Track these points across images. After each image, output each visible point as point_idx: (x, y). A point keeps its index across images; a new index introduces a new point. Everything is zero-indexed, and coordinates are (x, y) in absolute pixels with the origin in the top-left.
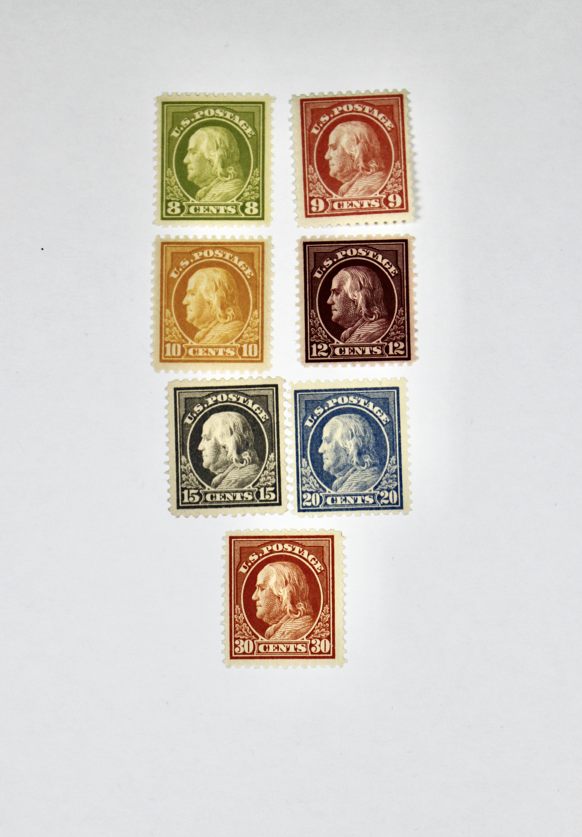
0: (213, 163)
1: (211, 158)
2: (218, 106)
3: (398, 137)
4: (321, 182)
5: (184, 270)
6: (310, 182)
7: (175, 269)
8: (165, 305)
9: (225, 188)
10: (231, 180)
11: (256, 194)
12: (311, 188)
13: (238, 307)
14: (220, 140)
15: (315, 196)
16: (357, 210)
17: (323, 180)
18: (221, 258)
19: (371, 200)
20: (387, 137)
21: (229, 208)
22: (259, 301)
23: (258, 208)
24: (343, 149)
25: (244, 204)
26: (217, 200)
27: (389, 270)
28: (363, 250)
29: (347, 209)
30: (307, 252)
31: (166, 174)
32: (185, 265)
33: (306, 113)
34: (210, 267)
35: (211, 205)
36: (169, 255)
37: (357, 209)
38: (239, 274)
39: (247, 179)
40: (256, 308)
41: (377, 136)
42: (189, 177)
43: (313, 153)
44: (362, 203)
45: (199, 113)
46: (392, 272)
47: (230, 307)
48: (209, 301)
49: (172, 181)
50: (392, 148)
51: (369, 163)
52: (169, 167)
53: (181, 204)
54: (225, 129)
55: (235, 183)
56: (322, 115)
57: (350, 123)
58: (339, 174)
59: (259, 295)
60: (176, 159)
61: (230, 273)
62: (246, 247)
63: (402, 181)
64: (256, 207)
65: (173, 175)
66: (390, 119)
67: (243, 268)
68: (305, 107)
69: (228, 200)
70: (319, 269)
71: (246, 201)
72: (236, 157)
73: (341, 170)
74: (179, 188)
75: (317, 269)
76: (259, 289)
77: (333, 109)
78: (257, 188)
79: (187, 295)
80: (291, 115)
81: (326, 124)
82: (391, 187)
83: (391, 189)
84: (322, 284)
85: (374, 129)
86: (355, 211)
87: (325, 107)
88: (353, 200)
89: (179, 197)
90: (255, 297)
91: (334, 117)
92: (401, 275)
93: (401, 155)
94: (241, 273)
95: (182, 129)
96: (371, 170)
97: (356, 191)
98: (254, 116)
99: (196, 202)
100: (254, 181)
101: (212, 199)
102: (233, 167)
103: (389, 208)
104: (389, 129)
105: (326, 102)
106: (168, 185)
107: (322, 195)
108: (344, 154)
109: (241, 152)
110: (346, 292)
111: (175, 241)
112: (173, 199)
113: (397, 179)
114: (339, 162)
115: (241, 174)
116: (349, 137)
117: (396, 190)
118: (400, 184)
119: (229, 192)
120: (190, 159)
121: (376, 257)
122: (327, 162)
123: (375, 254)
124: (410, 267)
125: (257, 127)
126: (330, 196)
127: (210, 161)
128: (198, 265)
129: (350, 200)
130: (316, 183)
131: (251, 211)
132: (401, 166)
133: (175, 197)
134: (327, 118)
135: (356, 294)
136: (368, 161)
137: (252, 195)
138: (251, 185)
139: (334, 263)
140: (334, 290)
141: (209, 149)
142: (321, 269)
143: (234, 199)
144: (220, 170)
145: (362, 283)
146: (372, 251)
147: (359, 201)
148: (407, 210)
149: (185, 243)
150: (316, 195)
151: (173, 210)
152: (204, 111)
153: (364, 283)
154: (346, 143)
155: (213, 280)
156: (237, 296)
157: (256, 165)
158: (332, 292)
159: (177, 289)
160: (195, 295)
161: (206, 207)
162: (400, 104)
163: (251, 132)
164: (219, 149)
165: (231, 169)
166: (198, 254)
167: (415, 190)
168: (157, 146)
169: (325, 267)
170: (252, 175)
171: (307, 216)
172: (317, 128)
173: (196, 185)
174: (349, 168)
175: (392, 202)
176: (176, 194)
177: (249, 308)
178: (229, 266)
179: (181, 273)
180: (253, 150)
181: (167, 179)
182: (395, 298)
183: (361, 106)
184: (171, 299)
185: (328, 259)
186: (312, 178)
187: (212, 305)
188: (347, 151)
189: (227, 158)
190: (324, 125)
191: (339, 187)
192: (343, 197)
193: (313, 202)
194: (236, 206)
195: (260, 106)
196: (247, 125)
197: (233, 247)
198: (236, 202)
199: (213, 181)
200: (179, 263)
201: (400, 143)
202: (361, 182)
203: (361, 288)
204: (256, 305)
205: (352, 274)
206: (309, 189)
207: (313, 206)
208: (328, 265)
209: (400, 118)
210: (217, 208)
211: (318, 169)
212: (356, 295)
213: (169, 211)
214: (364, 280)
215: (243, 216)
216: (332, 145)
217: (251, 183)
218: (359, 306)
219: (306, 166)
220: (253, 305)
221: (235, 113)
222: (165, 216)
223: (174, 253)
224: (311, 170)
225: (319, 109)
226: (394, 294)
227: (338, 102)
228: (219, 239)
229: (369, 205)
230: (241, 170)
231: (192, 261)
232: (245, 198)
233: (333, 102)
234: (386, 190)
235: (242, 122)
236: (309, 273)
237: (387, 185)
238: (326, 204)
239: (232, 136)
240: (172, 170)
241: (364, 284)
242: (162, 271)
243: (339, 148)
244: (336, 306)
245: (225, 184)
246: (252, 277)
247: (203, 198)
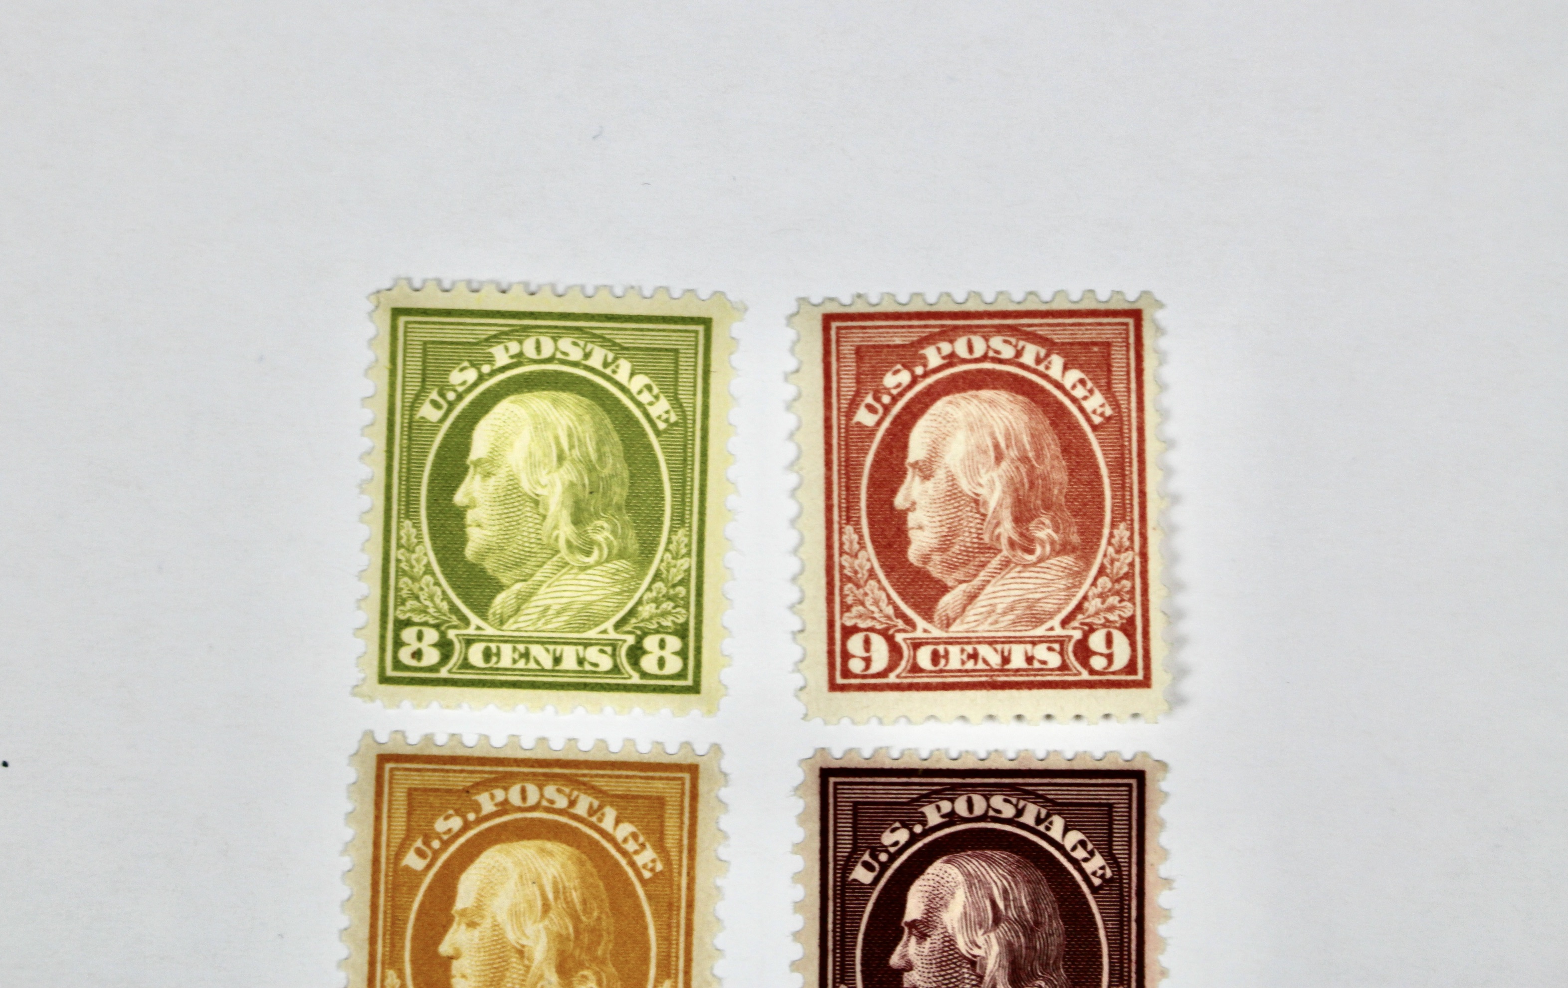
0: (546, 509)
1: (539, 491)
2: (565, 328)
3: (1123, 446)
4: (879, 582)
5: (446, 844)
6: (845, 579)
7: (419, 843)
8: (384, 955)
9: (581, 588)
10: (599, 563)
11: (678, 609)
12: (849, 600)
13: (612, 970)
14: (570, 436)
15: (862, 625)
16: (992, 676)
17: (888, 575)
18: (561, 812)
19: (1034, 643)
20: (1090, 444)
21: (592, 654)
22: (677, 952)
23: (682, 654)
24: (952, 479)
25: (640, 639)
26: (554, 626)
27: (1084, 865)
28: (1006, 801)
29: (960, 671)
30: (831, 800)
31: (399, 538)
32: (450, 830)
33: (838, 359)
34: (529, 839)
35: (537, 643)
36: (401, 795)
37: (992, 670)
38: (617, 864)
39: (650, 562)
40: (669, 976)
41: (1058, 442)
42: (470, 552)
43: (858, 488)
44: (1006, 654)
45: (507, 349)
46: (1094, 874)
47: (588, 968)
48: (523, 946)
49: (418, 560)
50: (1106, 481)
51: (1032, 526)
52: (408, 517)
53: (443, 635)
54: (586, 401)
55: (614, 574)
56: (887, 366)
57: (977, 396)
58: (936, 558)
59: (678, 932)
60: (430, 491)
61: (590, 859)
62: (641, 778)
63: (1133, 588)
64: (676, 653)
65: (419, 543)
66: (1099, 387)
67: (631, 846)
68: (838, 342)
69: (590, 629)
70: (866, 857)
71: (645, 633)
72: (618, 490)
73: (945, 545)
74: (437, 584)
75: (862, 855)
76: (678, 914)
77: (923, 348)
78: (681, 590)
79: (455, 925)
80: (791, 364)
81: (901, 394)
82: (1099, 605)
83: (1097, 613)
84: (876, 904)
85: (1049, 418)
86: (984, 679)
87: (898, 341)
88: (979, 643)
89: (436, 614)
90: (666, 939)
91: (925, 375)
92: (1121, 883)
93: (1132, 505)
94: (623, 862)
95: (451, 396)
96: (1039, 551)
97: (990, 613)
98: (676, 363)
99: (489, 631)
100: (673, 570)
101: (540, 624)
102: (608, 521)
103: (1092, 672)
104: (1097, 420)
105: (903, 327)
106: (405, 573)
107: (881, 623)
108: (953, 494)
109: (632, 476)
110: (950, 931)
111: (419, 753)
112: (416, 619)
113: (1118, 581)
114: (939, 518)
115: (633, 545)
116: (973, 441)
117: (1113, 617)
118: (1127, 597)
119: (591, 603)
120: (476, 495)
121: (1046, 823)
122: (902, 516)
123: (1043, 816)
124: (1149, 858)
125: (684, 397)
126: (908, 628)
127: (537, 503)
128: (489, 829)
129: (969, 643)
130: (866, 582)
131: (661, 662)
132: (1131, 539)
133: (424, 611)
134: (905, 377)
135: (980, 940)
136: (1029, 521)
137: (664, 614)
138: (662, 580)
139: (914, 838)
140: (913, 924)
141: (534, 465)
142: (874, 857)
143: (609, 625)
144: (566, 530)
145: (1001, 904)
146: (1035, 803)
147: (999, 647)
148: (1146, 683)
149: (453, 760)
150: (865, 620)
151: (417, 654)
152: (521, 342)
153: (1007, 907)
154: (962, 460)
155: (537, 881)
156: (609, 933)
157: (680, 519)
158: (906, 930)
159: (422, 905)
160: (479, 928)
161: (521, 647)
162: (1132, 340)
163: (667, 412)
164: (567, 464)
165: (603, 528)
166: (492, 797)
167: (1174, 616)
168: (373, 448)
169: (887, 852)
170: (667, 550)
171: (834, 687)
172: (871, 409)
173: (490, 578)
174: (968, 539)
175: (1101, 654)
176: (428, 603)
177: (645, 974)
178: (589, 837)
179: (436, 854)
180: (671, 471)
181: (401, 554)
182: (1101, 956)
183: (1009, 343)
184: (402, 938)
185: (897, 825)
186: (852, 567)
187: (529, 959)
188: (965, 485)
189: (591, 493)
190: (895, 399)
191: (936, 599)
192: (947, 632)
193: (855, 644)
194: (614, 645)
195: (696, 332)
196: (656, 390)
197: (603, 776)
198: (613, 635)
199: (546, 566)
200: (432, 821)
201: (1131, 466)
202: (1006, 587)
203: (997, 920)
204: (669, 963)
205: (968, 875)
206: (842, 603)
207: (854, 656)
208: (896, 843)
209: (1133, 386)
210: (555, 650)
211: (873, 541)
212: (980, 944)
213: (405, 655)
214: (1005, 891)
215: (636, 679)
216: (917, 463)
217: (664, 576)
218: (987, 979)
219: (836, 527)
220: (658, 966)
221: (621, 350)
222: (390, 672)
223: (416, 790)
224: (851, 542)
225: (878, 348)
226: (1099, 943)
227: (942, 326)
228: (557, 747)
229: (1030, 659)
230: (632, 533)
231: (471, 817)
232: (642, 621)
233: (926, 326)
234: (1083, 614)
235: (640, 381)
236: (835, 869)
237: (1085, 598)
238: (895, 650)
239: (607, 421)
240: (416, 525)
241: (1006, 909)
242: (376, 845)
243: (940, 474)
244: (918, 977)
245: (582, 576)
246: (656, 875)
247: (512, 620)
